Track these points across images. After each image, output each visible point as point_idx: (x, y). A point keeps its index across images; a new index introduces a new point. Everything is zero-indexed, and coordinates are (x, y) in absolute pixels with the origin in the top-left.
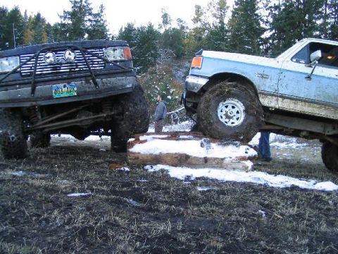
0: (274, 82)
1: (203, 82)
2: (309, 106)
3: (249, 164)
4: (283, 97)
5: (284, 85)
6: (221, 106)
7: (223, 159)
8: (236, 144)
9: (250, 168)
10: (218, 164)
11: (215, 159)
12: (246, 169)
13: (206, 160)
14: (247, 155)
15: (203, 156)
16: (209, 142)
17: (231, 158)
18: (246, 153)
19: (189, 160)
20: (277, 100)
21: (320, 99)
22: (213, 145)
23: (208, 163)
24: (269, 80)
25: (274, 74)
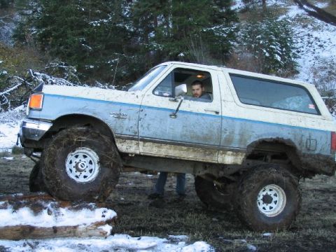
0: (133, 123)
1: (45, 127)
2: (175, 149)
3: (108, 228)
4: (144, 140)
5: (145, 125)
6: (70, 157)
7: (75, 227)
8: (90, 208)
9: (109, 232)
10: (70, 232)
11: (66, 227)
12: (104, 235)
13: (55, 230)
14: (105, 219)
15: (51, 226)
16: (57, 207)
17: (85, 224)
18: (104, 216)
19: (35, 232)
20: (138, 144)
21: (187, 140)
22: (63, 210)
23: (58, 233)
24: (127, 121)
25: (132, 113)
